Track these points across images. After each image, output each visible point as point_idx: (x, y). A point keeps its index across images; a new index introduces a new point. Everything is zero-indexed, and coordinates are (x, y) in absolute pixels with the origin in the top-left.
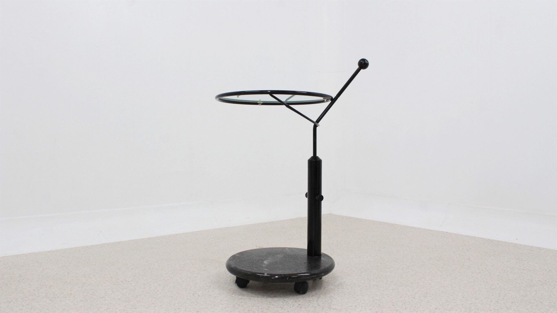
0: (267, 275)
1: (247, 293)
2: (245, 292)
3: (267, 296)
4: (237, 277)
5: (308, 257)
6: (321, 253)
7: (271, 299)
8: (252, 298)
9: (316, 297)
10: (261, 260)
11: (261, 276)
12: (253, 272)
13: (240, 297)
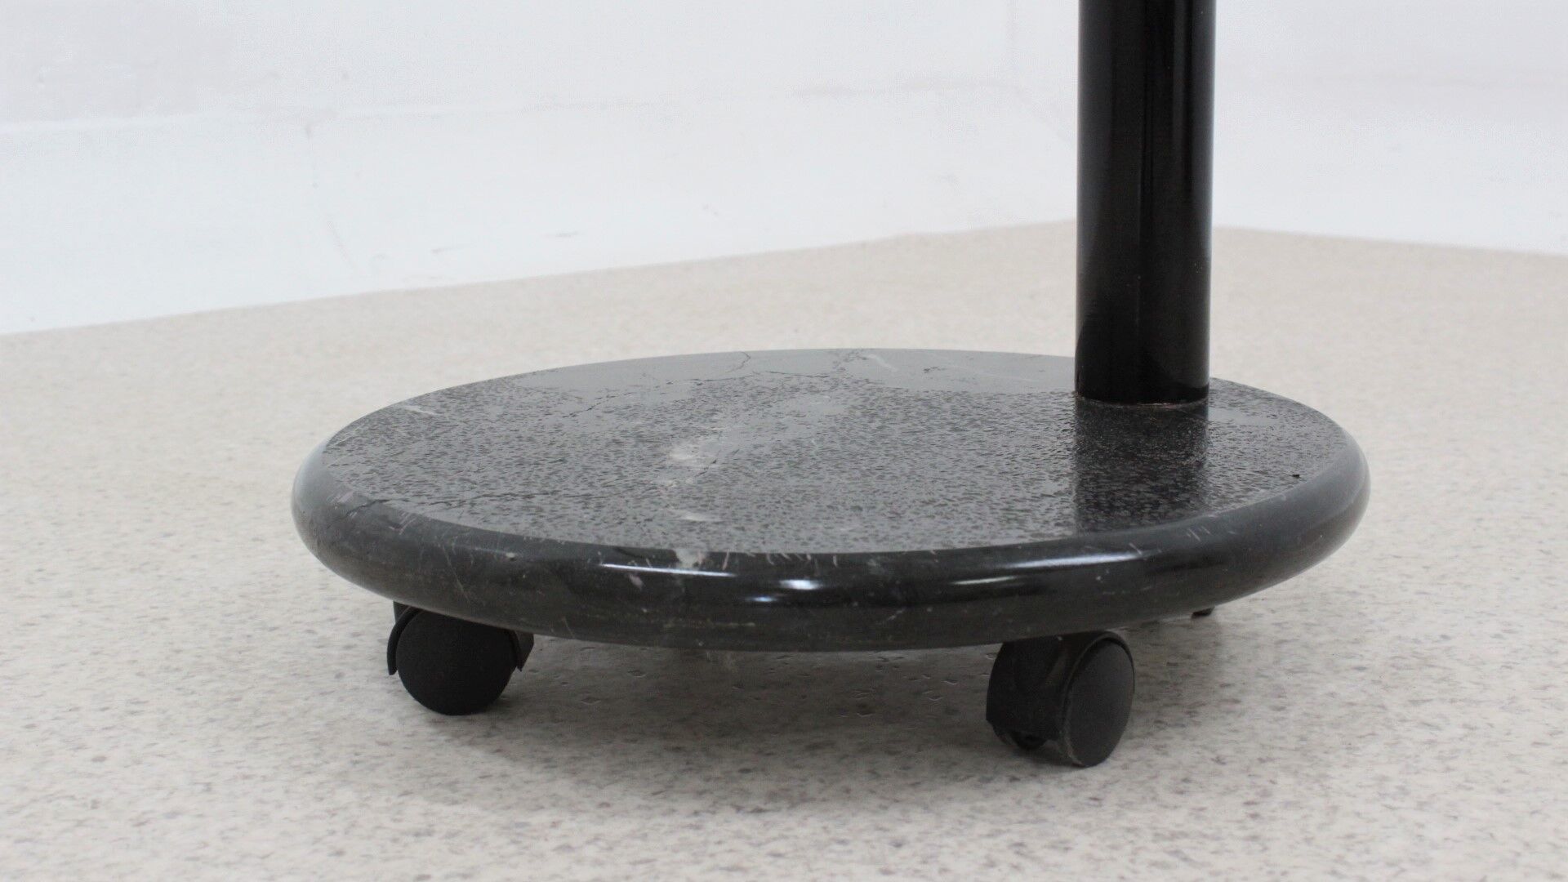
0: (702, 567)
1: (498, 765)
2: (477, 754)
3: (700, 794)
4: (398, 608)
5: (1080, 406)
6: (1211, 382)
7: (745, 824)
8: (542, 818)
9: (1229, 791)
10: (640, 438)
11: (637, 581)
12: (552, 543)
13: (415, 811)
